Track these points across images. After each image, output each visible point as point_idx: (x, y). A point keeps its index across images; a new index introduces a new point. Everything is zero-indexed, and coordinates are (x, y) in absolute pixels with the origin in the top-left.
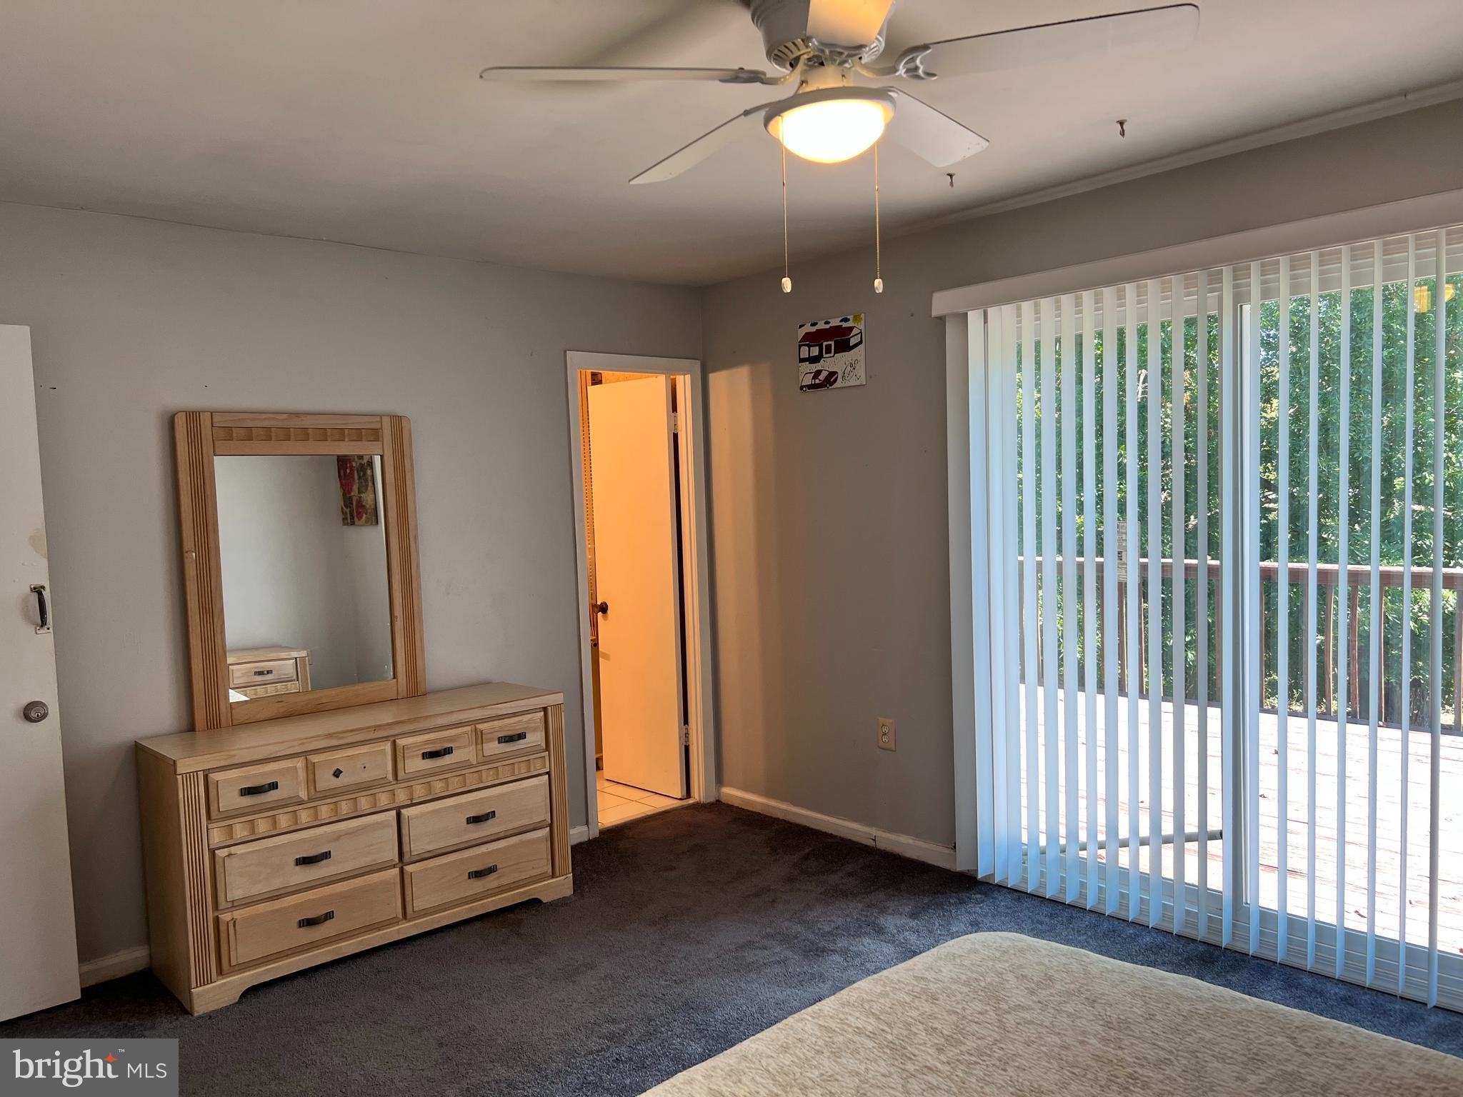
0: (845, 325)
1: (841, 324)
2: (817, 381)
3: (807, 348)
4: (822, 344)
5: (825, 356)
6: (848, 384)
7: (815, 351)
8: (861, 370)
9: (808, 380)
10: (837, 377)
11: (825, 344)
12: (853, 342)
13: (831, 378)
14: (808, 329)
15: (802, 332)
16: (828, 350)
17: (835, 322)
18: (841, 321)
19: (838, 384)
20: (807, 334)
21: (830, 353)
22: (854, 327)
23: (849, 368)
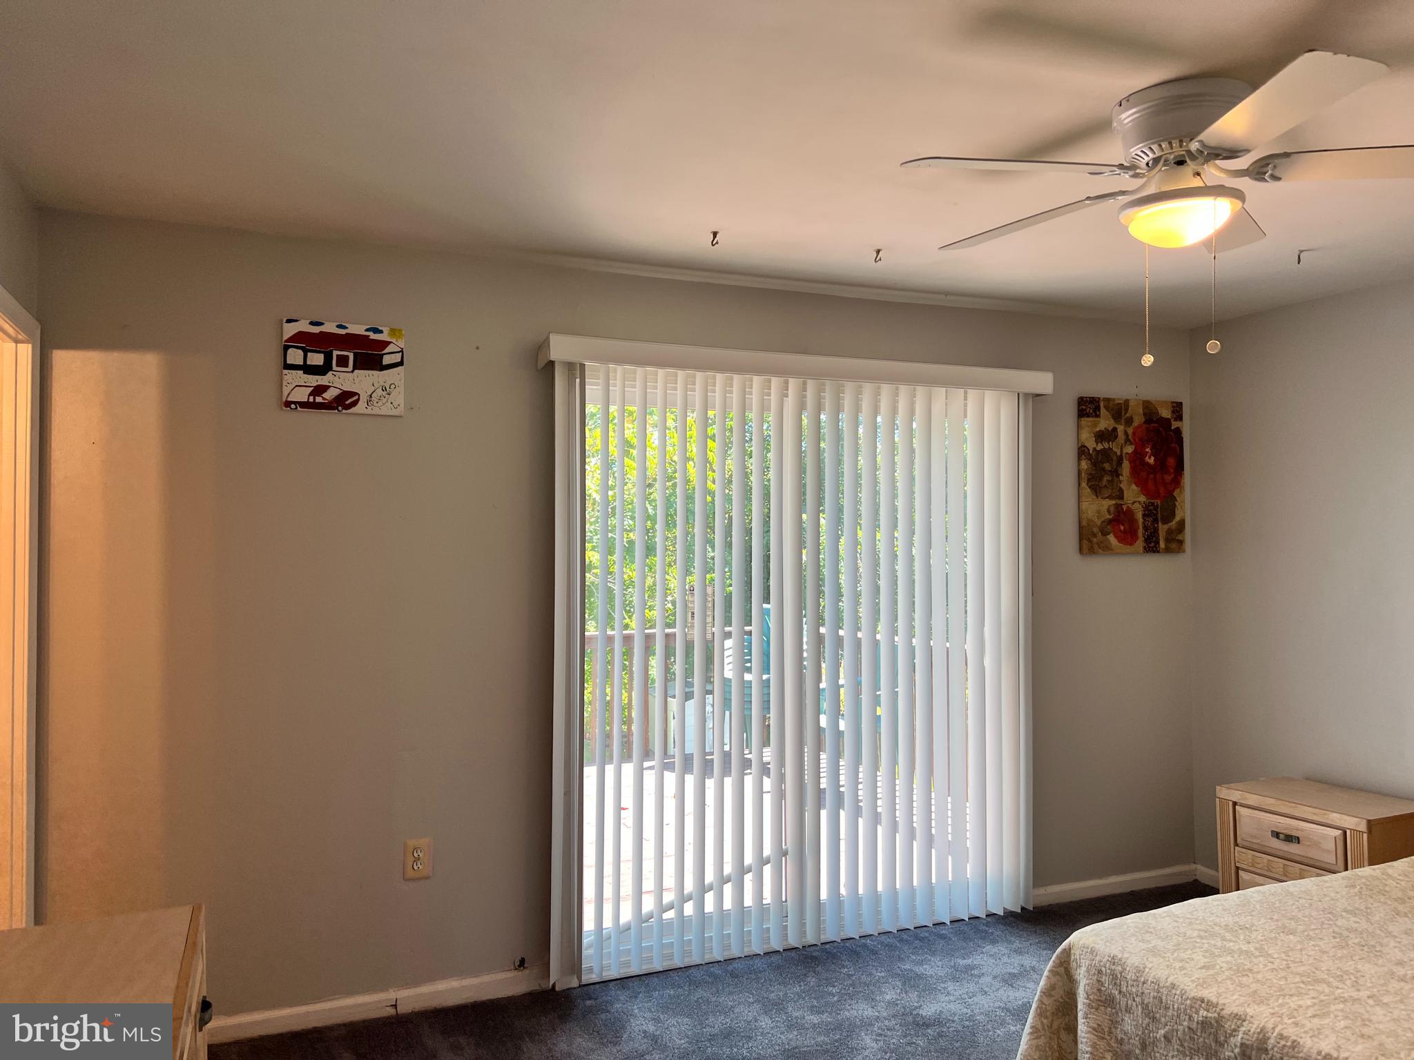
0: (373, 336)
1: (367, 333)
2: (319, 399)
3: (301, 352)
4: (331, 351)
5: (334, 367)
6: (376, 411)
7: (317, 359)
8: (399, 397)
9: (302, 395)
10: (358, 400)
11: (335, 353)
12: (387, 360)
13: (345, 400)
14: (304, 326)
15: (290, 330)
16: (343, 361)
17: (357, 329)
18: (367, 330)
19: (361, 408)
20: (300, 333)
21: (347, 366)
22: (390, 343)
23: (379, 392)
